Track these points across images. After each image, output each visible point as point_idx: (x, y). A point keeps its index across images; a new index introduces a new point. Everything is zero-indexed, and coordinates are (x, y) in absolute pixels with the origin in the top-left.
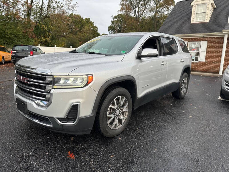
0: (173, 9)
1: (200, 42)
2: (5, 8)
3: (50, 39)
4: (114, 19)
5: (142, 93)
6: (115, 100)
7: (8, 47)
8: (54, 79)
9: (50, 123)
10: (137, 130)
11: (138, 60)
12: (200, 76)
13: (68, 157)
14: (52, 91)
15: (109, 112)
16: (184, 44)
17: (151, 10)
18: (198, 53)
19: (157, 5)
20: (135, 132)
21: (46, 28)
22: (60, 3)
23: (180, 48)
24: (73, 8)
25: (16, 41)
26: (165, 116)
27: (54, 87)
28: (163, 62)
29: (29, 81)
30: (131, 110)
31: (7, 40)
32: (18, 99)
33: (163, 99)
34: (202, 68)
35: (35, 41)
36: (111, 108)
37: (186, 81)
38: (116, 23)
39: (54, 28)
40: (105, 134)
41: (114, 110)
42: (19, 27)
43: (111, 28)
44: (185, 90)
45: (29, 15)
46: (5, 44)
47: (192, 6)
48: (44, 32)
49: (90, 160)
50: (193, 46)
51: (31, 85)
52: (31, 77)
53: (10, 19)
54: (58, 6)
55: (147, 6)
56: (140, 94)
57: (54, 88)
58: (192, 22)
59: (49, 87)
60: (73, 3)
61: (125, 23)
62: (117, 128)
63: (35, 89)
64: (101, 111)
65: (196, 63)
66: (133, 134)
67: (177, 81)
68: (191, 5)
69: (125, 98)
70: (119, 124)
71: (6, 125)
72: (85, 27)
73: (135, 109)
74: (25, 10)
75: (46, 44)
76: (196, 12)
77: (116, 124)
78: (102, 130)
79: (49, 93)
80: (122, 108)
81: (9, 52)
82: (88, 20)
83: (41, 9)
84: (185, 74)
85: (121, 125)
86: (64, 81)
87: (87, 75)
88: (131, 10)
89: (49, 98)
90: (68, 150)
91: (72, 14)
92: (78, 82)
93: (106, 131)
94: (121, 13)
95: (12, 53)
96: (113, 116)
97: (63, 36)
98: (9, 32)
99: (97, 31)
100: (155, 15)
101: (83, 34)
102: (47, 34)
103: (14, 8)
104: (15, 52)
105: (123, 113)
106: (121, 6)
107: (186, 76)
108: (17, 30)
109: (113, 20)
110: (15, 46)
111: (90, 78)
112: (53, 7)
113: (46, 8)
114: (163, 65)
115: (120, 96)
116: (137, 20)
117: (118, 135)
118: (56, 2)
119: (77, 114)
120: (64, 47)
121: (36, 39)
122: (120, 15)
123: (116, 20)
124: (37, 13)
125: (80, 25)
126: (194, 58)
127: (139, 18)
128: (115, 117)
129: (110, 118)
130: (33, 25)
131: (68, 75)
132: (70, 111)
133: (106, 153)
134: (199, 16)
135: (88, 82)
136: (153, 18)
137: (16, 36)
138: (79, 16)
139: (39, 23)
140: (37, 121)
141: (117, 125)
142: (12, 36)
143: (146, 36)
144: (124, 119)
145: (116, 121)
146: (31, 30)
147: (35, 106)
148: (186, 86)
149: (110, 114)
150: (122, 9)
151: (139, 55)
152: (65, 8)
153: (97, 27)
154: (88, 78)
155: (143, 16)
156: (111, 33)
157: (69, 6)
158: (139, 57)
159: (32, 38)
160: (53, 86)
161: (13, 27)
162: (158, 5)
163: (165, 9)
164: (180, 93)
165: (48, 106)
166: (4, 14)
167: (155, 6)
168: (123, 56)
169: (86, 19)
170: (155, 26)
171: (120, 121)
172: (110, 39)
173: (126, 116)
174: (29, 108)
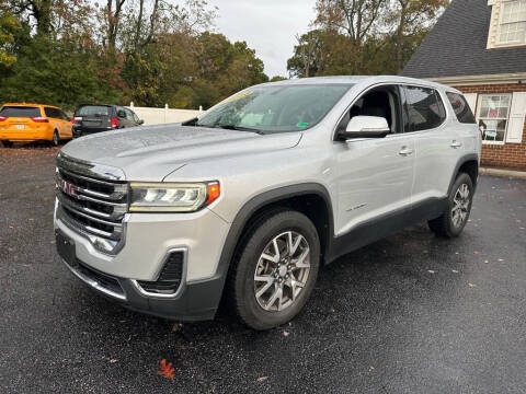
0: (444, 14)
1: (509, 95)
2: (62, 23)
3: (157, 91)
4: (300, 41)
5: (344, 224)
6: (274, 241)
7: (67, 109)
8: (131, 190)
9: (120, 292)
10: (331, 313)
11: (338, 145)
12: (506, 178)
13: (159, 373)
14: (127, 218)
15: (261, 270)
16: (463, 104)
17: (390, 19)
18: (505, 121)
19: (404, 6)
20: (325, 319)
21: (148, 67)
22: (180, 9)
23: (450, 113)
24: (208, 19)
25: (83, 96)
26: (407, 281)
27: (131, 209)
28: (404, 148)
29: (79, 193)
30: (317, 265)
31: (66, 93)
32: (58, 231)
33: (407, 236)
34: (514, 158)
35: (125, 94)
36: (265, 261)
37: (464, 193)
38: (306, 52)
39: (164, 66)
40: (249, 323)
41: (272, 265)
42: (92, 65)
43: (292, 64)
44: (463, 215)
45: (112, 37)
46: (60, 101)
47: (491, 6)
48: (144, 75)
49: (208, 384)
50: (492, 105)
51: (84, 203)
52: (84, 184)
53: (72, 48)
54: (175, 17)
55: (380, 9)
56: (341, 227)
57: (132, 212)
58: (489, 46)
59: (120, 208)
60: (207, 9)
61: (328, 50)
62: (282, 307)
63: (90, 211)
64: (239, 268)
65: (498, 147)
66: (320, 325)
67: (440, 193)
68: (489, 4)
69: (300, 237)
70: (286, 298)
71: (37, 286)
72: (236, 61)
73: (327, 262)
74: (104, 27)
75: (148, 102)
76: (500, 22)
77: (278, 299)
78: (242, 313)
79: (120, 221)
80: (293, 261)
81: (69, 120)
82: (242, 46)
83: (139, 24)
84: (464, 176)
85: (290, 302)
86: (155, 195)
87: (206, 183)
88: (341, 19)
89: (120, 234)
90: (164, 354)
91: (206, 33)
92: (186, 198)
93: (252, 314)
94: (318, 27)
95: (74, 121)
96: (269, 279)
97: (185, 83)
98: (70, 77)
99: (262, 70)
100: (400, 29)
101: (229, 76)
102: (151, 79)
103: (80, 23)
104: (80, 118)
105: (296, 273)
106: (317, 12)
107: (466, 182)
108: (85, 73)
109: (298, 44)
110: (82, 106)
111: (213, 189)
112: (165, 19)
113: (149, 21)
114: (405, 155)
115: (290, 233)
116: (355, 42)
117: (284, 325)
118: (171, 6)
119: (181, 274)
120: (187, 108)
121: (127, 90)
122: (316, 31)
123: (306, 43)
124: (129, 33)
125: (223, 58)
126: (494, 135)
127: (360, 39)
128: (275, 281)
129: (261, 284)
130: (122, 60)
131: (162, 182)
132: (166, 265)
133: (249, 369)
134: (508, 30)
135: (208, 198)
136: (393, 38)
137: (83, 86)
138: (220, 38)
139: (133, 54)
140: (94, 284)
141: (281, 301)
142: (75, 85)
143: (363, 84)
144: (298, 287)
145: (279, 291)
146: (115, 71)
147: (91, 249)
148: (466, 206)
149: (262, 273)
150: (320, 19)
151: (342, 132)
152: (191, 20)
153: (261, 62)
154: (209, 188)
155: (370, 33)
156: (293, 73)
157: (198, 15)
158: (341, 136)
159: (117, 87)
160: (129, 206)
161: (78, 65)
162: (408, 6)
163: (424, 15)
164: (449, 222)
165: (116, 251)
166: (59, 37)
167: (400, 8)
168: (298, 135)
169: (238, 44)
170: (400, 57)
171: (287, 291)
172: (275, 93)
173: (304, 280)
174: (80, 255)
